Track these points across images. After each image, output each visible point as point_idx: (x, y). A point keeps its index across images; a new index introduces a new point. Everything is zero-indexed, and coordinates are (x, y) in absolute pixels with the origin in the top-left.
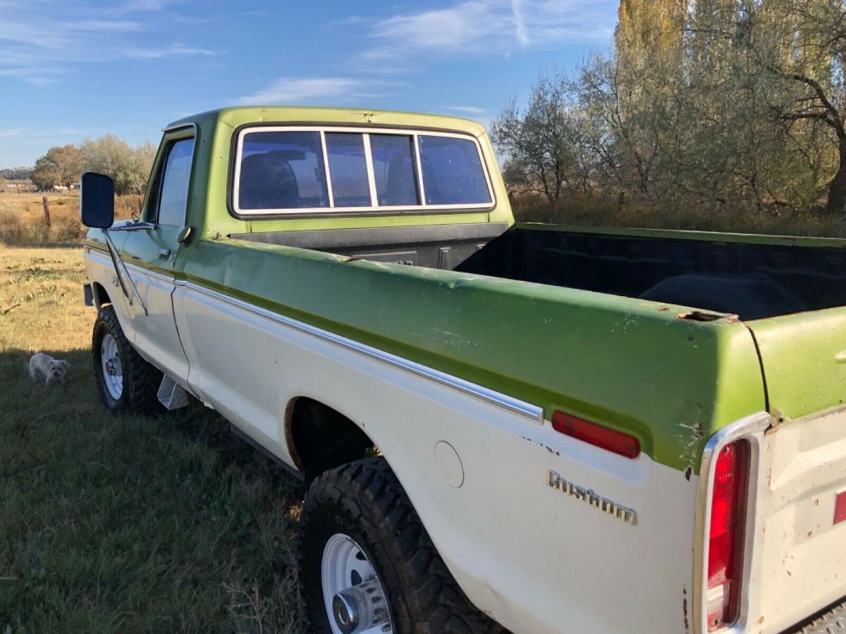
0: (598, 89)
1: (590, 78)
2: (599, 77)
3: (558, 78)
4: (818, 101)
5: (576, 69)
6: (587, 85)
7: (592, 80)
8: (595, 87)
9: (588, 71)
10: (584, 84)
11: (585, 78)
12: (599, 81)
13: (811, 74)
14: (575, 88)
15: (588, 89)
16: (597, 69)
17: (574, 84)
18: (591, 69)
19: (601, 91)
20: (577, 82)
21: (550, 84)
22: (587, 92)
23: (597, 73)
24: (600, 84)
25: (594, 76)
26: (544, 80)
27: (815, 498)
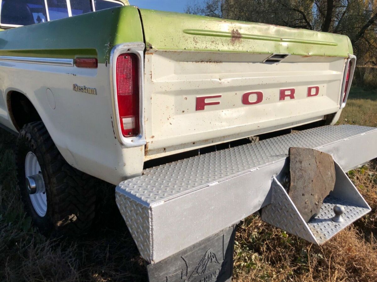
0: (213, 12)
1: (210, 7)
2: (214, 7)
3: (196, 6)
4: (304, 21)
5: (204, 3)
6: (209, 10)
7: (211, 8)
8: (212, 12)
9: (209, 4)
10: (207, 10)
11: (208, 7)
12: (214, 9)
13: (302, 9)
14: (204, 12)
15: (209, 12)
16: (213, 3)
17: (203, 10)
18: (210, 3)
19: (215, 14)
20: (204, 8)
21: (192, 9)
22: (209, 13)
23: (213, 5)
24: (214, 10)
25: (212, 6)
26: (189, 7)
27: (185, 96)
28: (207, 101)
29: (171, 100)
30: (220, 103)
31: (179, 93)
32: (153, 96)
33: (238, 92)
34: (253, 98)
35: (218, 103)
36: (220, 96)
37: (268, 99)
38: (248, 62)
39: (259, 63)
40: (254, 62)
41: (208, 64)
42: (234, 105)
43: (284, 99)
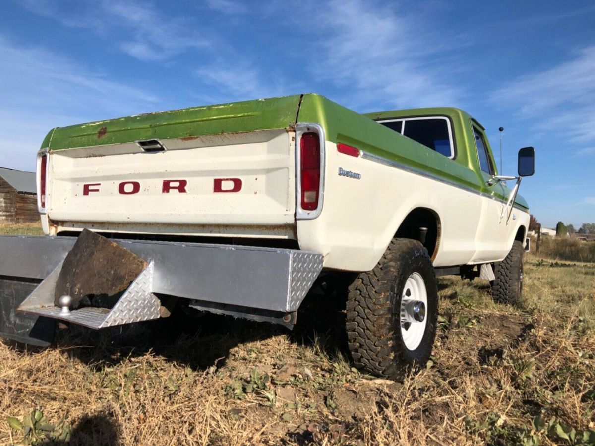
27: (77, 183)
28: (91, 188)
29: (69, 185)
30: (100, 191)
31: (74, 180)
32: (53, 181)
33: (115, 182)
34: (129, 188)
35: (98, 190)
36: (99, 184)
37: (146, 190)
38: (128, 153)
39: (140, 154)
40: (134, 153)
41: (95, 158)
42: (112, 194)
43: (168, 192)
